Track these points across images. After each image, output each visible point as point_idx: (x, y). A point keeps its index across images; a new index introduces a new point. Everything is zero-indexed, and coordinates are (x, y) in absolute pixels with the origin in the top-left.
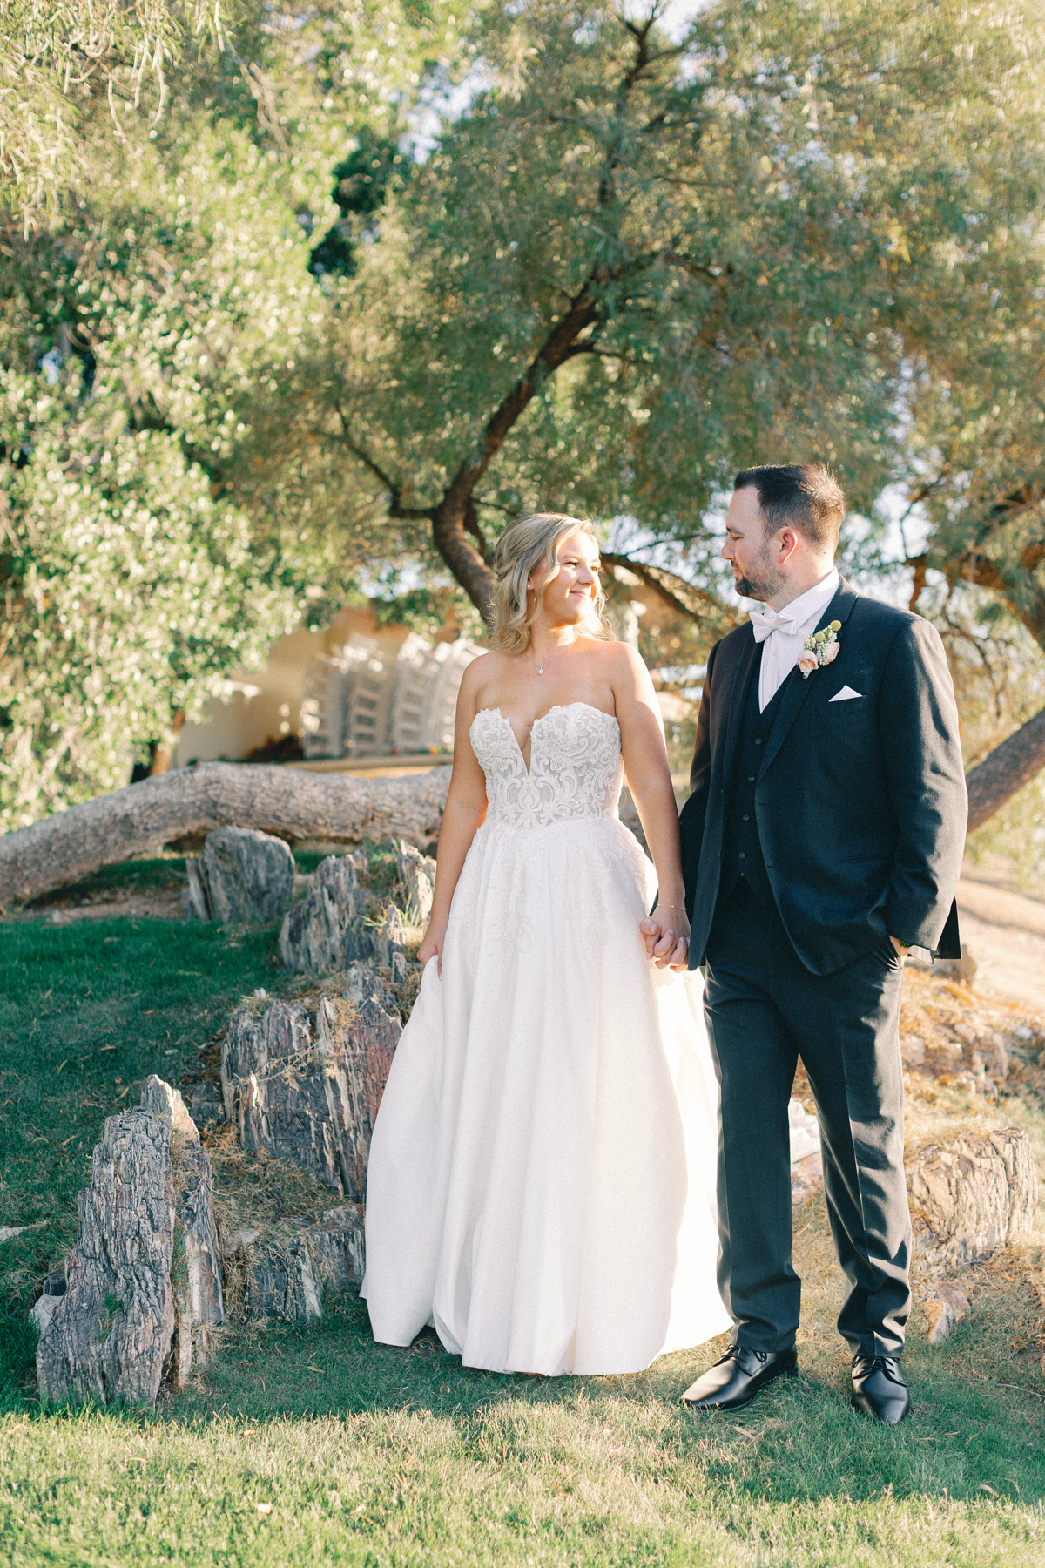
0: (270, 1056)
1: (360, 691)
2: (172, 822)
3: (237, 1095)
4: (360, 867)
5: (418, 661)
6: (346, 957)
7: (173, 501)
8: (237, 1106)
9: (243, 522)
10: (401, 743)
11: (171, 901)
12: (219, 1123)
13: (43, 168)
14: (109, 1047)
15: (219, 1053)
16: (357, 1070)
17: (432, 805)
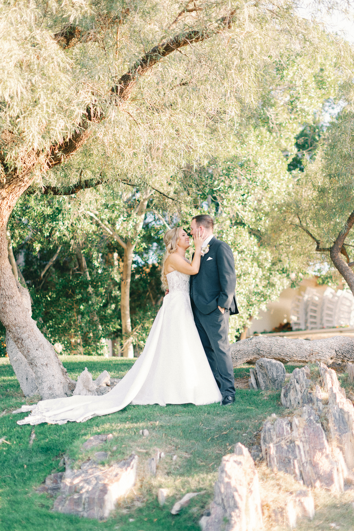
0: (277, 437)
1: (311, 307)
2: (245, 356)
3: (266, 450)
4: (307, 372)
5: (331, 296)
6: (303, 402)
7: (246, 248)
8: (266, 454)
9: (269, 254)
10: (326, 325)
11: (245, 382)
12: (261, 459)
13: (198, 149)
14: (225, 433)
15: (260, 435)
16: (306, 442)
17: (333, 349)
